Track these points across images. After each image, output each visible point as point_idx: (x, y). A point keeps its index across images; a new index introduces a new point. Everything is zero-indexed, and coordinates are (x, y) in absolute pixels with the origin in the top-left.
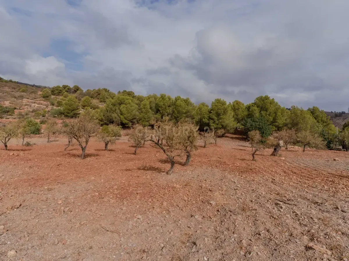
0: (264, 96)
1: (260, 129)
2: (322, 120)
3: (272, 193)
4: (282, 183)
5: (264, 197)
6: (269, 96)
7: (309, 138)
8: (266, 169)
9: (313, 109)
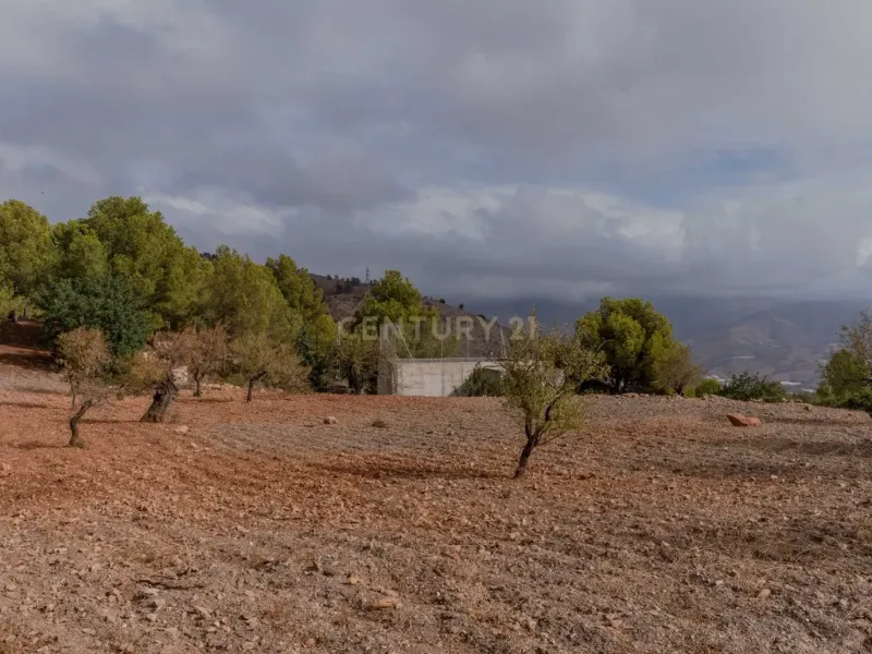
0: (126, 198)
1: (107, 323)
2: (301, 301)
3: (127, 563)
4: (168, 519)
5: (97, 582)
6: (144, 201)
7: (266, 357)
8: (118, 472)
9: (280, 265)
